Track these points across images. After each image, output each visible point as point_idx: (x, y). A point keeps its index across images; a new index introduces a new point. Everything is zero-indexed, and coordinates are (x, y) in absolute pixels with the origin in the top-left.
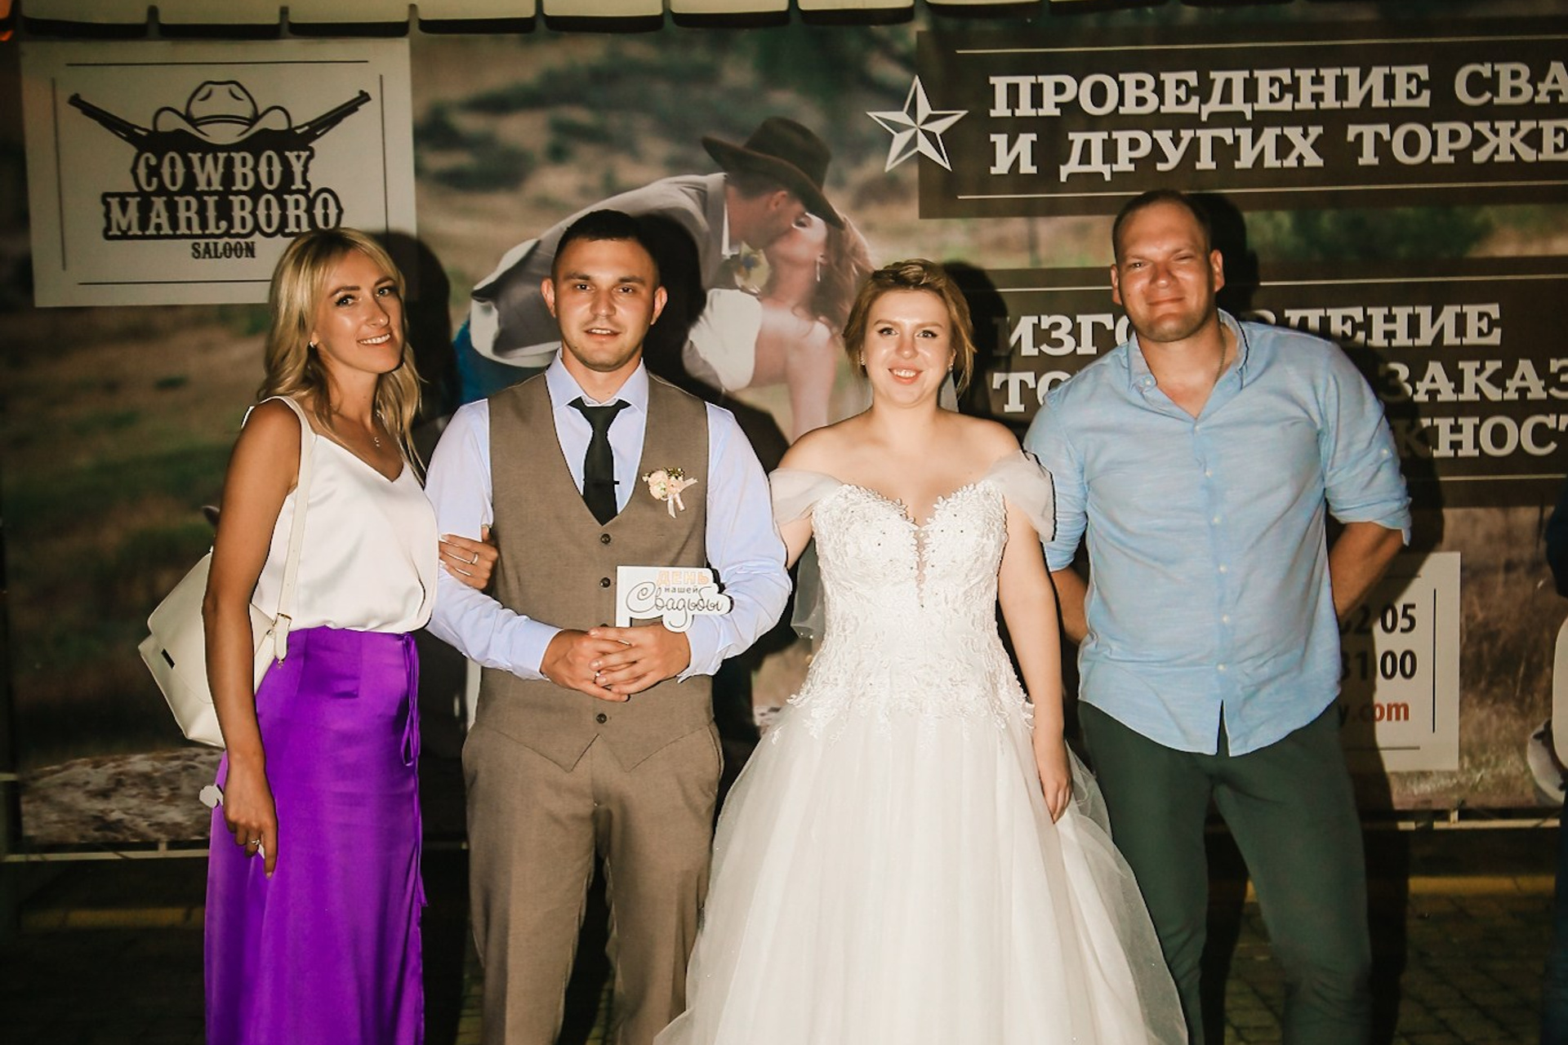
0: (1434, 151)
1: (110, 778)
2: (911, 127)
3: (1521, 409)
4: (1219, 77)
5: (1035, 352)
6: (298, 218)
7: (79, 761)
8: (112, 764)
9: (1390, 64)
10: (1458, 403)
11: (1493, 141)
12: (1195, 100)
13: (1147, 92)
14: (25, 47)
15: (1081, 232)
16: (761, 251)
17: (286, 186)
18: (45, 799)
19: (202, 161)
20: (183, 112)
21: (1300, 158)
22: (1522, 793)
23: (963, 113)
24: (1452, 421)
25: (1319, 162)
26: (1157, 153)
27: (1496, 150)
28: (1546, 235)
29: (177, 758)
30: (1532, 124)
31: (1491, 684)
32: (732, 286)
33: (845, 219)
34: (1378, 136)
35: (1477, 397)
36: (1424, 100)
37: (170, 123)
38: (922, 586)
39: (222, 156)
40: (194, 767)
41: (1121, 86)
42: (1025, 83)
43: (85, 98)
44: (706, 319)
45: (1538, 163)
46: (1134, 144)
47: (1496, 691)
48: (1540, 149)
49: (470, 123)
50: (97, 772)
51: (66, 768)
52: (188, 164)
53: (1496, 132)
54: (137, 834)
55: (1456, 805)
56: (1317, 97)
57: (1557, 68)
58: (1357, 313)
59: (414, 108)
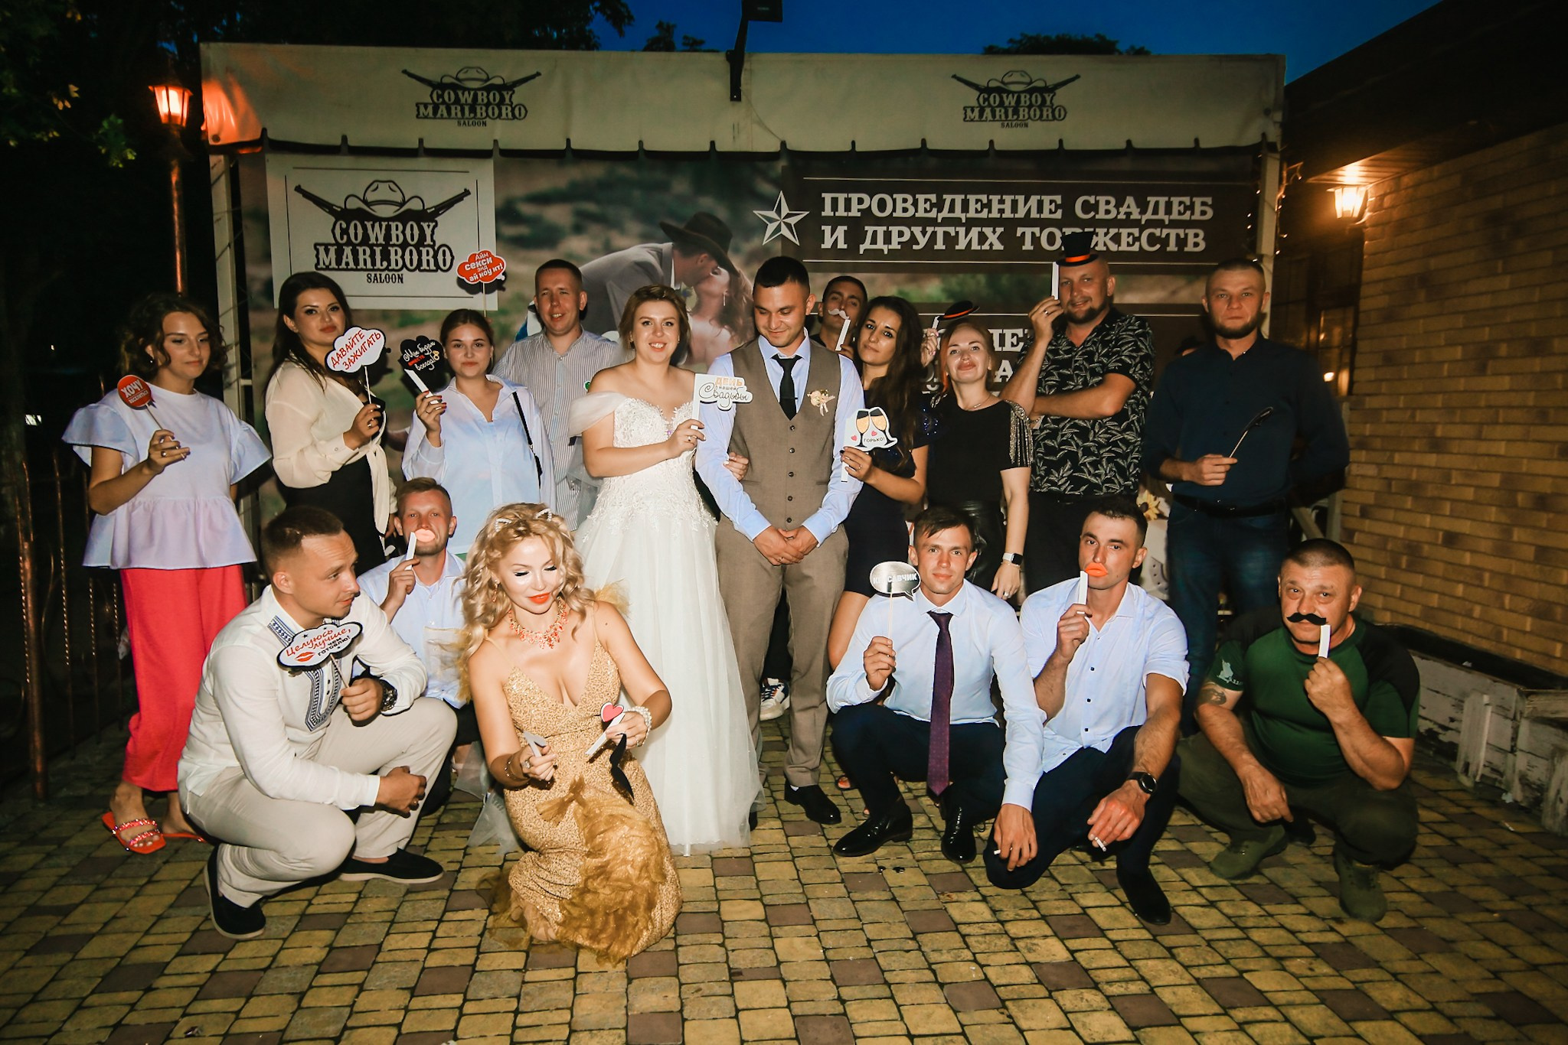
2: (776, 220)
4: (948, 198)
6: (428, 261)
9: (1041, 194)
12: (935, 210)
13: (908, 205)
14: (268, 156)
16: (693, 287)
17: (421, 243)
19: (373, 226)
20: (362, 198)
21: (991, 245)
23: (807, 213)
25: (1001, 248)
26: (913, 240)
30: (1116, 230)
33: (740, 271)
34: (1033, 234)
36: (1058, 215)
37: (354, 204)
39: (384, 224)
41: (894, 201)
42: (841, 197)
43: (304, 187)
45: (1118, 252)
46: (901, 234)
48: (1119, 245)
49: (527, 209)
52: (365, 228)
56: (1002, 211)
57: (1130, 200)
58: (1020, 332)
59: (496, 200)
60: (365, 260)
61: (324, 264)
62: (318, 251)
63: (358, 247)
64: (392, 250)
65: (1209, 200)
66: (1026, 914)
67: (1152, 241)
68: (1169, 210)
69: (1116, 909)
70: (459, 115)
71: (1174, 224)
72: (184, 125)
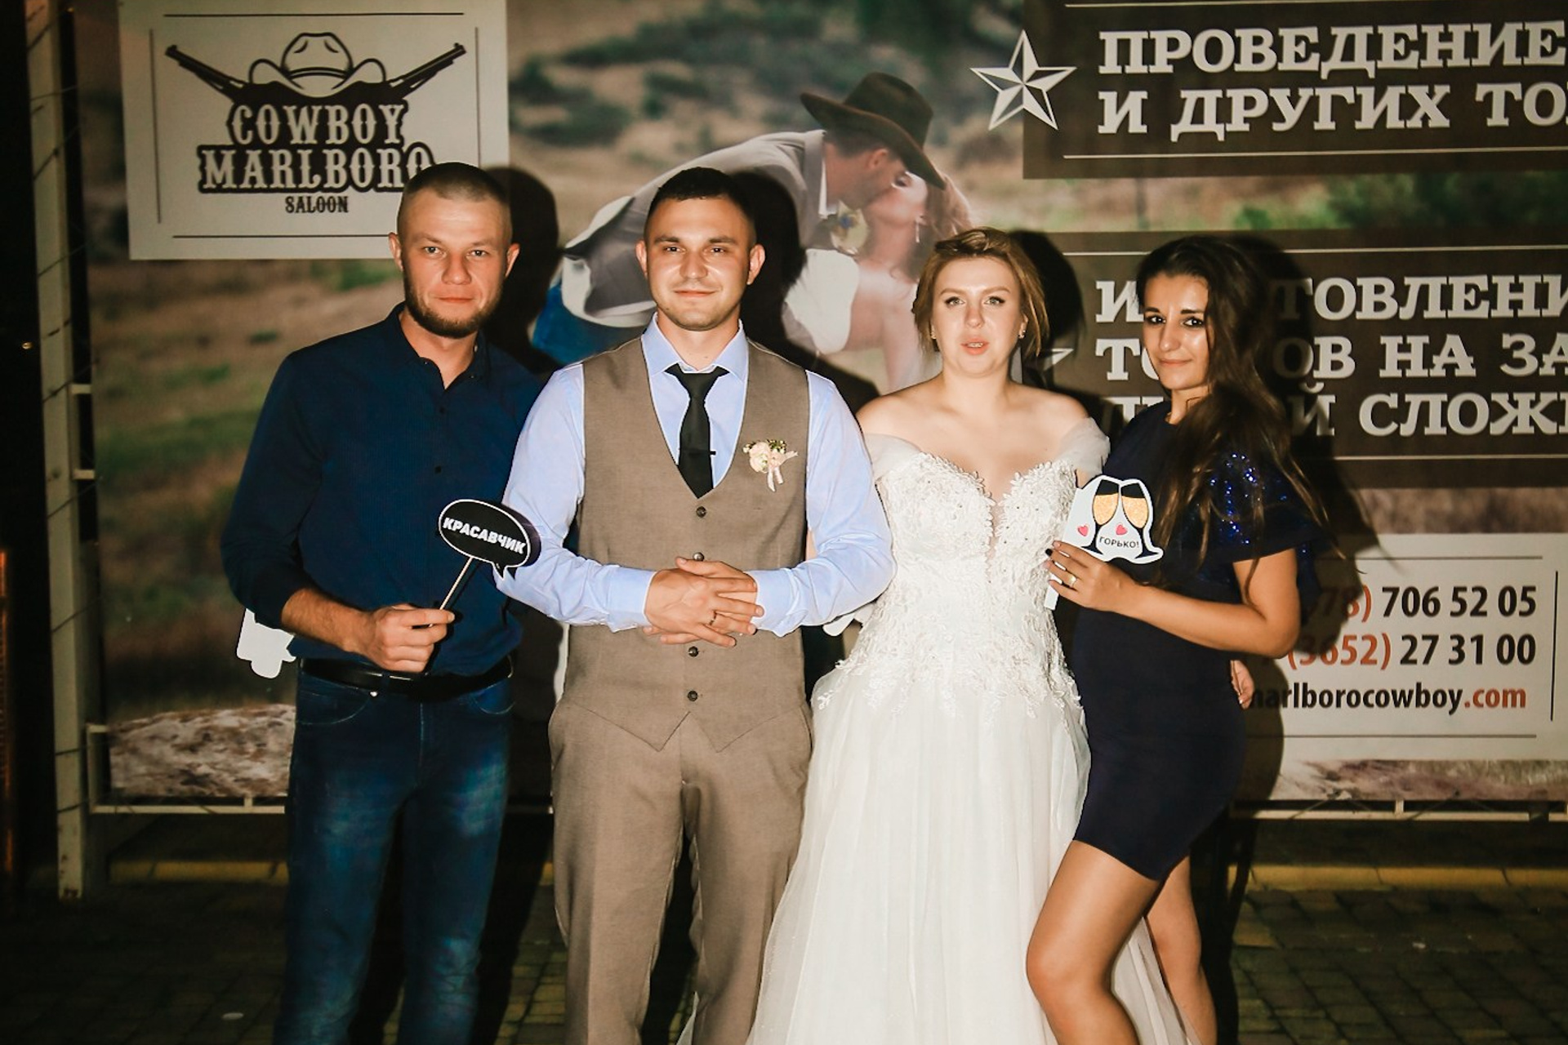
1: (197, 733)
2: (1017, 84)
4: (1340, 33)
6: (391, 172)
7: (167, 714)
8: (199, 719)
9: (1524, 18)
12: (1315, 57)
13: (1265, 49)
15: (1192, 194)
16: (859, 211)
17: (379, 140)
18: (134, 751)
19: (297, 114)
20: (279, 64)
21: (1425, 118)
23: (1071, 69)
25: (1445, 123)
26: (1274, 113)
29: (263, 714)
32: (828, 246)
33: (946, 178)
34: (1509, 96)
36: (1559, 58)
37: (266, 76)
38: (990, 561)
40: (280, 724)
41: (1237, 42)
42: (1136, 38)
43: (182, 49)
44: (801, 280)
46: (1250, 103)
49: (564, 77)
50: (185, 726)
51: (154, 722)
52: (283, 117)
54: (222, 789)
56: (1445, 55)
58: (1482, 282)
59: (510, 62)
60: (283, 173)
61: (214, 181)
62: (203, 158)
63: (271, 152)
64: (330, 154)
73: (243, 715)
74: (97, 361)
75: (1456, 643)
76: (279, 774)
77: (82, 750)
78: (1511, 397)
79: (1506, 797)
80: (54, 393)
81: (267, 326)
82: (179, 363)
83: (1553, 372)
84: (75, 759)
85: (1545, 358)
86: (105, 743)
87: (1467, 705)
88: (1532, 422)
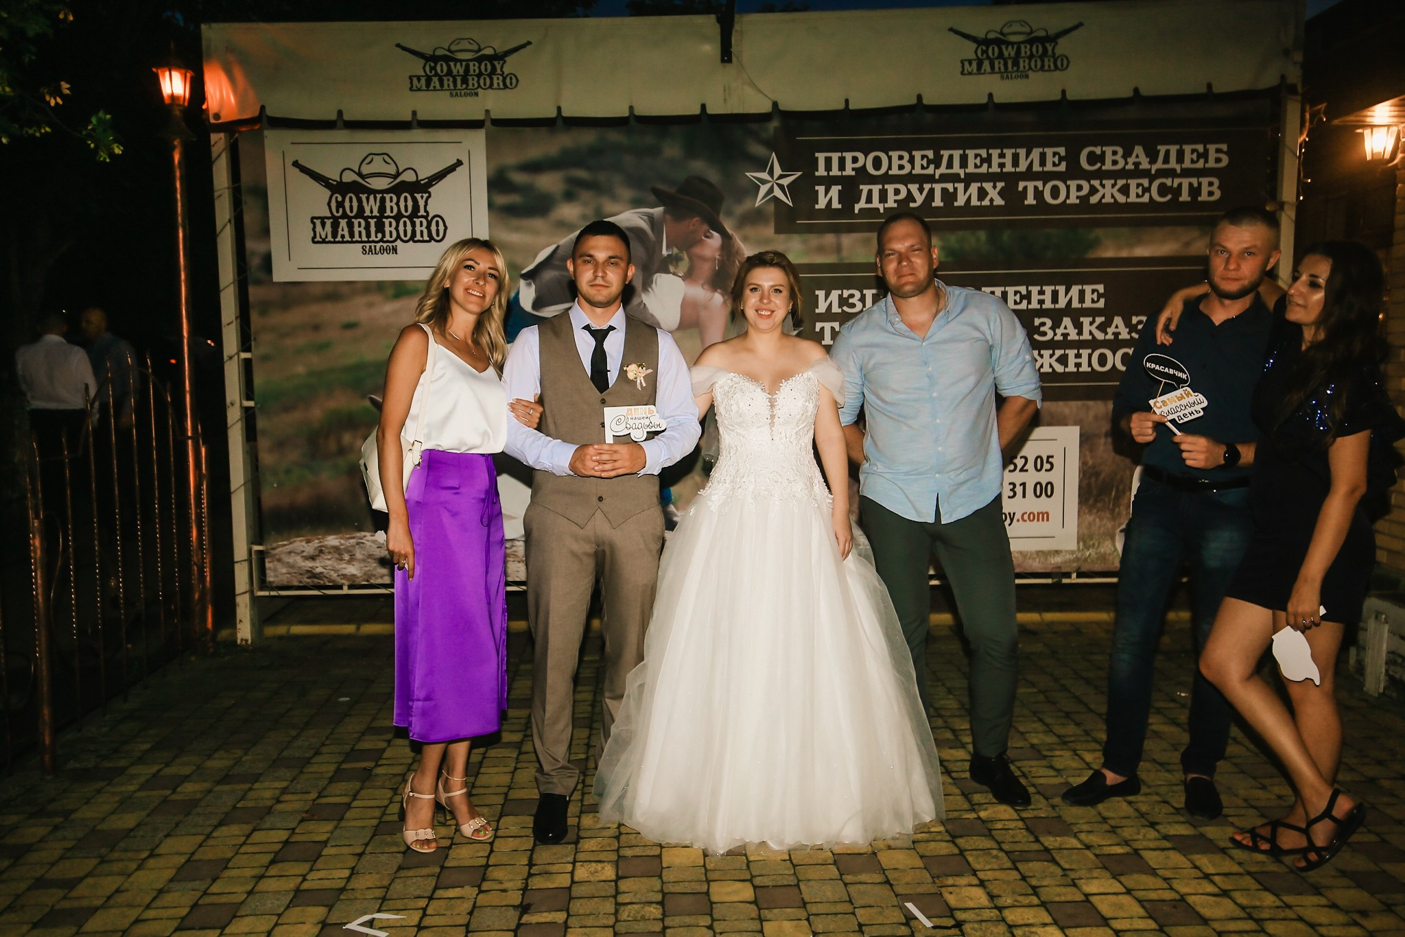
0: (1068, 197)
1: (316, 549)
2: (769, 182)
3: (1115, 344)
4: (945, 154)
5: (840, 311)
6: (422, 232)
7: (299, 539)
8: (317, 541)
9: (1044, 146)
10: (1079, 341)
11: (1102, 191)
12: (932, 167)
13: (905, 162)
14: (266, 133)
16: (684, 252)
17: (415, 214)
18: (279, 560)
19: (368, 199)
20: (357, 171)
21: (992, 200)
22: (1113, 563)
23: (800, 173)
24: (1076, 351)
25: (1002, 203)
26: (910, 197)
27: (1103, 196)
28: (1131, 246)
29: (354, 538)
30: (1124, 182)
31: (1096, 501)
32: (668, 272)
33: (732, 234)
34: (1036, 188)
35: (1090, 338)
36: (1062, 167)
37: (349, 177)
38: (772, 428)
39: (379, 196)
40: (363, 543)
41: (890, 158)
42: (835, 157)
43: (300, 162)
44: (652, 289)
45: (1127, 203)
46: (897, 192)
47: (1099, 505)
48: (1128, 196)
49: (519, 178)
50: (308, 545)
51: (291, 543)
52: (360, 201)
53: (1103, 186)
54: (333, 581)
55: (1075, 569)
56: (1002, 165)
57: (1139, 150)
58: (1023, 290)
59: (488, 170)
60: (360, 232)
61: (321, 237)
62: (314, 224)
63: (353, 220)
64: (387, 221)
65: (1224, 147)
66: (1026, 901)
67: (1163, 190)
68: (1180, 159)
69: (1121, 897)
70: (452, 87)
71: (1186, 173)
72: (186, 104)
73: (341, 538)
74: (255, 340)
75: (1011, 487)
76: (363, 572)
77: (250, 560)
78: (1039, 352)
79: (1040, 571)
80: (231, 358)
81: (352, 319)
82: (301, 340)
83: (1061, 338)
84: (246, 565)
85: (1057, 331)
86: (262, 556)
87: (1018, 520)
88: (1051, 366)
